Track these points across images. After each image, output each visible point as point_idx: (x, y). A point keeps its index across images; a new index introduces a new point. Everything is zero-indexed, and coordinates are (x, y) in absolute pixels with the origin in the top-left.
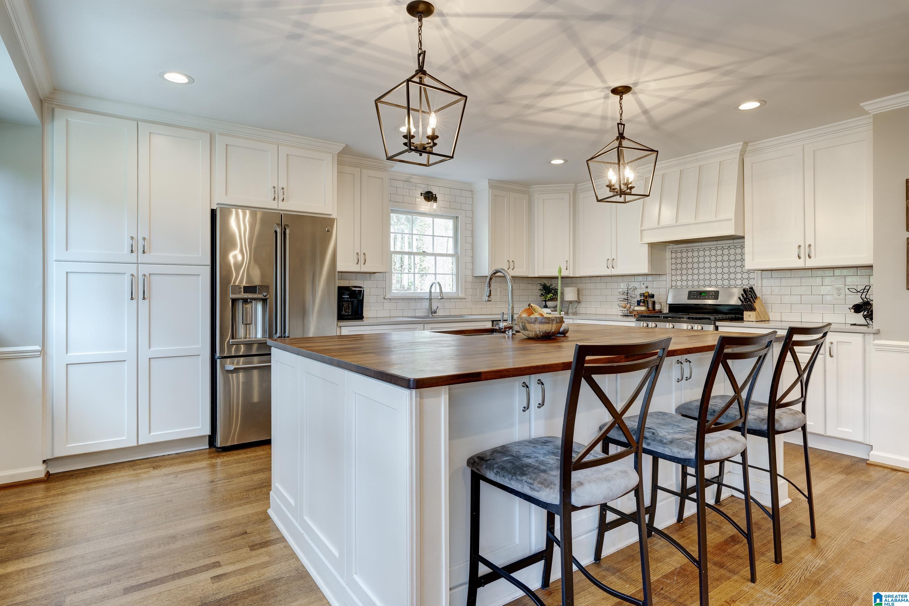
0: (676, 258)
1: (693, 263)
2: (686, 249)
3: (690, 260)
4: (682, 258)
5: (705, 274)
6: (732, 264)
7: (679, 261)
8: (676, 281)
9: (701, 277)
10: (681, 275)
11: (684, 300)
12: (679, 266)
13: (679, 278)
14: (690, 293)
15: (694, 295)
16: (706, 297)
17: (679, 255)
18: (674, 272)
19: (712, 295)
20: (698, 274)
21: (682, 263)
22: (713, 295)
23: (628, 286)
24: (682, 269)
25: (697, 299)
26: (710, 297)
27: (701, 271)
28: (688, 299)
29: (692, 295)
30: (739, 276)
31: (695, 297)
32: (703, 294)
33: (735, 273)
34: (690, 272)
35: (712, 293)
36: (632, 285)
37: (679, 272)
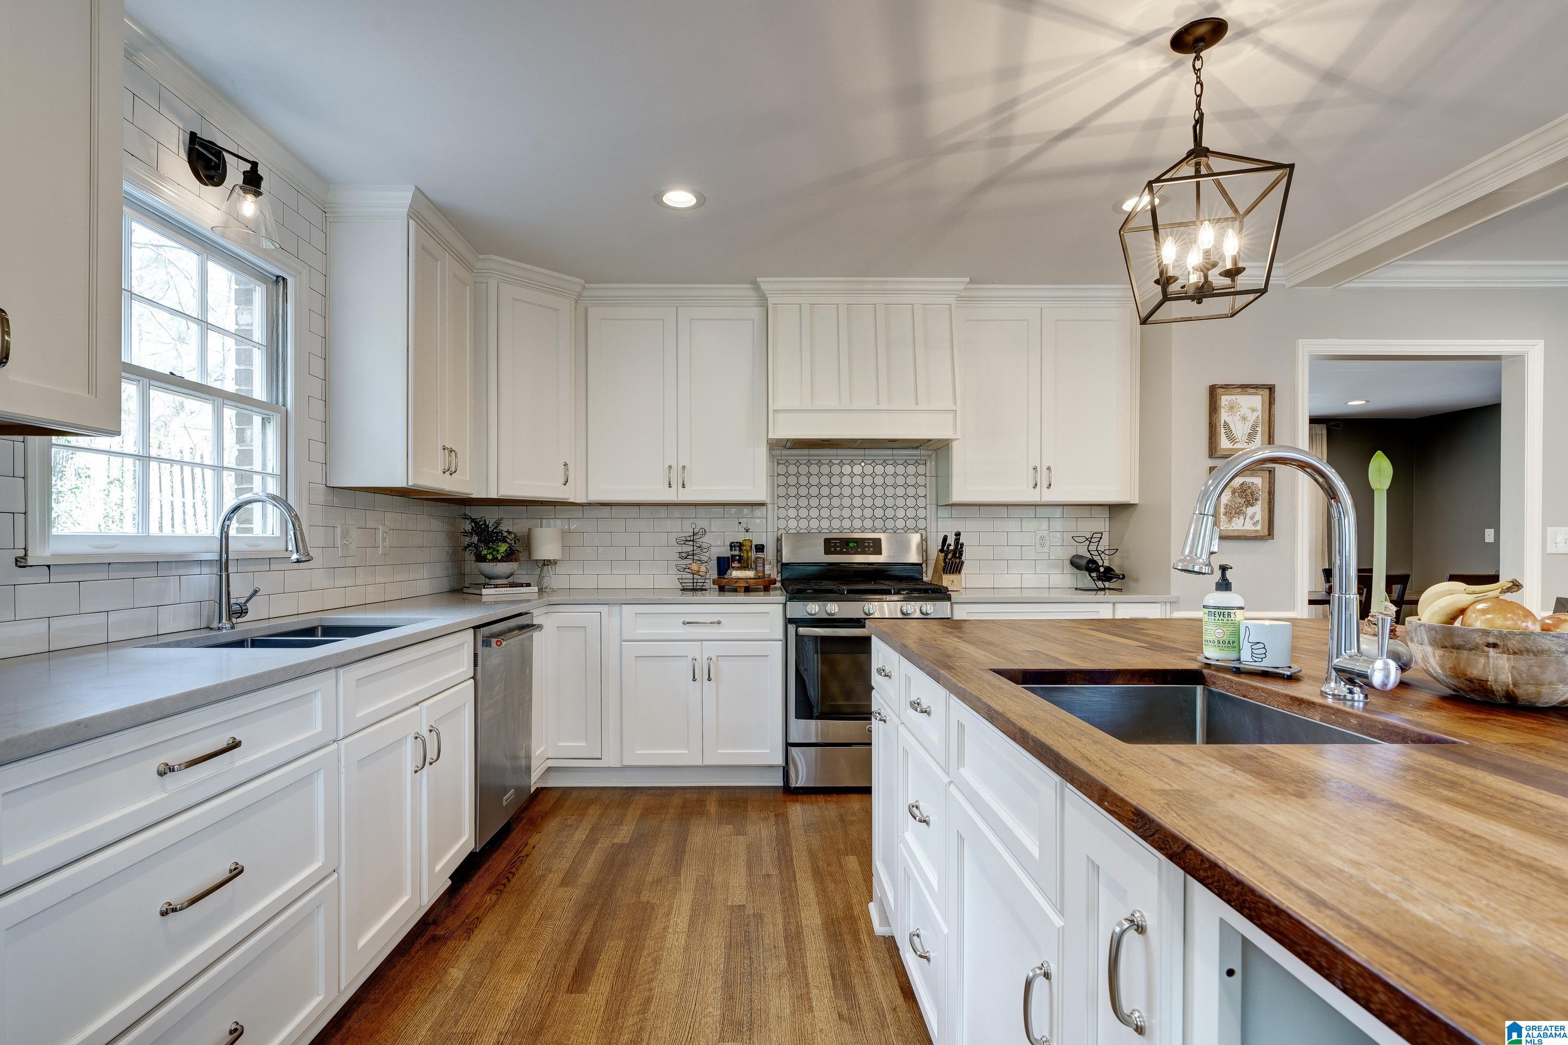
0: (787, 475)
1: (820, 486)
2: (808, 458)
3: (814, 480)
4: (798, 475)
5: (842, 507)
6: (890, 491)
7: (792, 480)
8: (787, 518)
9: (836, 513)
10: (797, 507)
11: (816, 554)
12: (792, 491)
13: (792, 513)
14: (827, 542)
15: (835, 546)
16: (859, 550)
17: (793, 469)
18: (782, 502)
19: (869, 547)
20: (830, 507)
21: (798, 485)
22: (872, 547)
23: (694, 526)
24: (798, 496)
25: (841, 553)
26: (867, 549)
27: (836, 502)
28: (826, 553)
29: (831, 545)
30: (901, 513)
31: (838, 549)
32: (851, 545)
33: (895, 508)
34: (814, 502)
35: (869, 543)
36: (702, 524)
37: (792, 502)
